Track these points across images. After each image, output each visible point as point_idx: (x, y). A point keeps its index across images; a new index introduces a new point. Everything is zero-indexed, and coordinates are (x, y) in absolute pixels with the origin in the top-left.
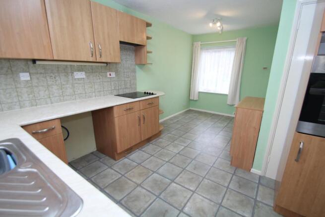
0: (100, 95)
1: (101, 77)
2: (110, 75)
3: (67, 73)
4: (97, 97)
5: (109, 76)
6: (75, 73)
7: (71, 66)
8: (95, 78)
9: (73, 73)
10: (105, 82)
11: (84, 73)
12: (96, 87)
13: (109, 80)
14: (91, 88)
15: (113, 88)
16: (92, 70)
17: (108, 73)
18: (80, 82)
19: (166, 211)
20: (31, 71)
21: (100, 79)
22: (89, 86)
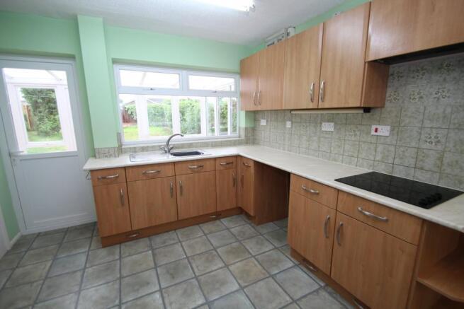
0: (350, 163)
1: (358, 133)
2: (376, 130)
3: (316, 123)
4: (344, 164)
5: (373, 133)
6: (323, 124)
7: (322, 114)
8: (347, 133)
9: (321, 123)
10: (365, 142)
11: (332, 124)
12: (347, 147)
13: (374, 140)
14: (339, 147)
15: (378, 158)
16: (346, 119)
17: (374, 127)
18: (327, 136)
19: (173, 278)
20: (294, 120)
21: (355, 135)
22: (337, 143)
